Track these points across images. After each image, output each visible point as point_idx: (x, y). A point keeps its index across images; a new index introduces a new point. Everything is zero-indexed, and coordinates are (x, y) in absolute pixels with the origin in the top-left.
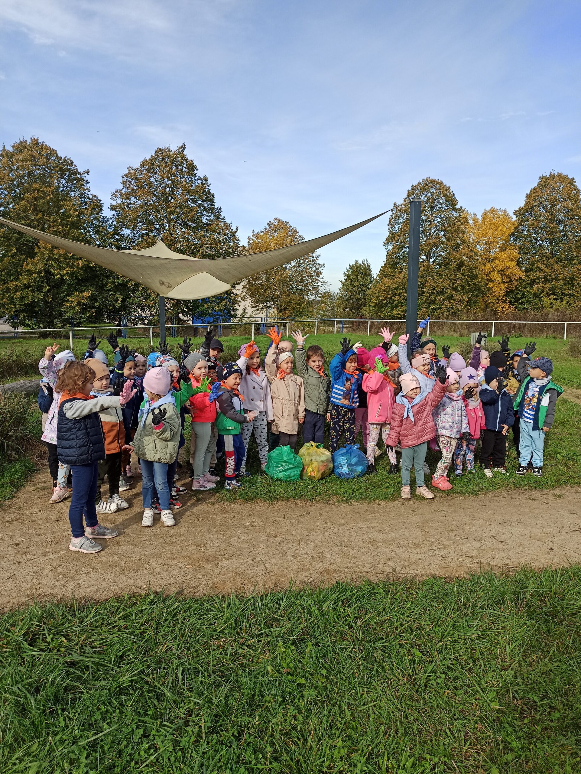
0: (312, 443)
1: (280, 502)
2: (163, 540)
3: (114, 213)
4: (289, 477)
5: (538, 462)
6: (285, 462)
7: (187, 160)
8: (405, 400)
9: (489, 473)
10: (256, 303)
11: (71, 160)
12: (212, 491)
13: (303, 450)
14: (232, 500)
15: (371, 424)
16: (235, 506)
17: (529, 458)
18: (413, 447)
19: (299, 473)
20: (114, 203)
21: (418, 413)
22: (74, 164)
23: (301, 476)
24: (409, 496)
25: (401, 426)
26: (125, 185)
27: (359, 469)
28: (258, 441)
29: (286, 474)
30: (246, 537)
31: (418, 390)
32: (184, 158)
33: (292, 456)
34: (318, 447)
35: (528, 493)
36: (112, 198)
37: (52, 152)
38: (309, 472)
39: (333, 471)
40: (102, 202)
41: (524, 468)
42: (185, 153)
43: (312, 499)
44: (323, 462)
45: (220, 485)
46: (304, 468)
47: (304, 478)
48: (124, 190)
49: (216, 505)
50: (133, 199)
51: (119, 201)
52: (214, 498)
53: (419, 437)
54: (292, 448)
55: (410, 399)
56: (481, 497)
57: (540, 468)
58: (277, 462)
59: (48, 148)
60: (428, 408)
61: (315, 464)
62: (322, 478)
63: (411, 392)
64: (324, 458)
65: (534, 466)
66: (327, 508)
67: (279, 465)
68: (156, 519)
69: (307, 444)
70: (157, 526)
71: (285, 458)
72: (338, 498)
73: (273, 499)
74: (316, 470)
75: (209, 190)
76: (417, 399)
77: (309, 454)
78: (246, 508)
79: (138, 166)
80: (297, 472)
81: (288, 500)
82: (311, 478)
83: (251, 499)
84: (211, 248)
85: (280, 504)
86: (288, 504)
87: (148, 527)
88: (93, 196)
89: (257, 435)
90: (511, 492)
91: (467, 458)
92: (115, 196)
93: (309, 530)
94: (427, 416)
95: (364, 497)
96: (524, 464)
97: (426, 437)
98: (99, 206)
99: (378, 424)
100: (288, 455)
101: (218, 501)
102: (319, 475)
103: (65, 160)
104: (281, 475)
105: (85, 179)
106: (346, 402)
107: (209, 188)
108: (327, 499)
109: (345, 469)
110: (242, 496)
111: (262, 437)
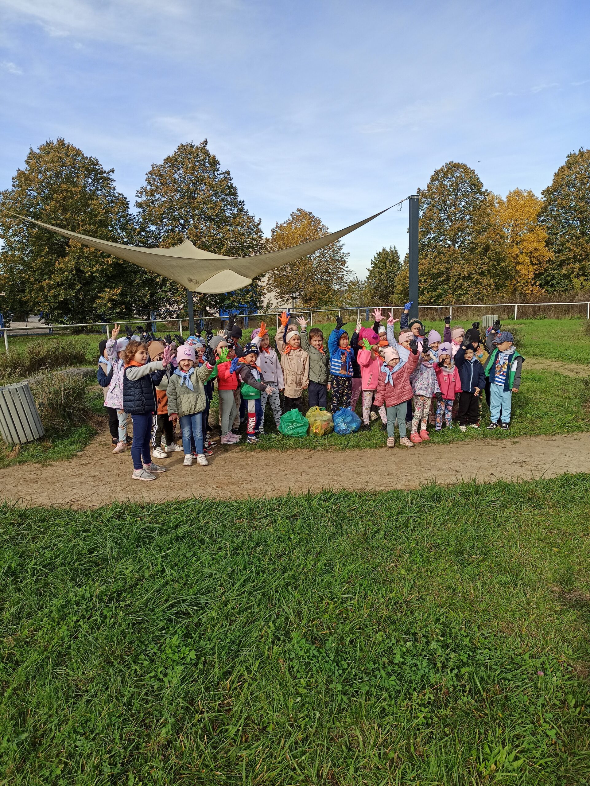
0: (317, 407)
1: (290, 451)
2: (200, 473)
3: (140, 210)
4: (298, 433)
5: (506, 418)
6: (294, 421)
7: (209, 155)
8: (387, 369)
9: (463, 428)
10: (282, 294)
11: (96, 160)
12: (236, 445)
13: (309, 413)
14: (252, 450)
15: (365, 391)
16: (254, 454)
17: (498, 416)
18: (395, 406)
19: (305, 430)
20: (139, 200)
21: (397, 378)
22: (100, 163)
23: (308, 432)
24: (393, 445)
25: (385, 390)
26: (149, 182)
27: (354, 426)
28: (273, 407)
29: (295, 431)
30: (262, 472)
31: (397, 360)
32: (207, 154)
33: (299, 417)
34: (321, 410)
35: (491, 442)
36: (137, 196)
37: (78, 152)
38: (314, 430)
39: (333, 429)
40: (127, 200)
41: (495, 424)
42: (208, 148)
43: (315, 448)
44: (325, 421)
45: (243, 440)
46: (309, 427)
47: (311, 434)
48: (149, 188)
49: (239, 453)
50: (158, 196)
51: (144, 198)
52: (238, 449)
53: (399, 398)
54: (300, 411)
55: (391, 367)
56: (453, 445)
57: (506, 424)
58: (288, 422)
59: (74, 149)
60: (405, 375)
61: (319, 423)
62: (325, 434)
63: (391, 362)
64: (325, 418)
65: (503, 421)
66: (326, 454)
67: (290, 424)
68: (194, 461)
69: (312, 408)
70: (195, 466)
71: (294, 419)
72: (335, 447)
73: (284, 449)
74: (320, 428)
75: (231, 184)
76: (397, 368)
77: (314, 415)
78: (263, 455)
79: (162, 163)
80: (304, 430)
81: (296, 449)
82: (316, 435)
83: (268, 448)
84: (235, 241)
85: (289, 452)
86: (296, 452)
87: (188, 466)
88: (119, 194)
89: (271, 402)
90: (478, 441)
91: (446, 416)
92: (140, 193)
93: (310, 467)
94: (405, 381)
95: (357, 446)
96: (495, 421)
97: (404, 398)
98: (125, 204)
99: (370, 391)
100: (297, 416)
101: (241, 451)
102: (322, 432)
103: (90, 160)
104: (292, 432)
105: (111, 177)
106: (344, 372)
107: (232, 182)
108: (327, 448)
109: (343, 426)
110: (260, 447)
111: (276, 403)
